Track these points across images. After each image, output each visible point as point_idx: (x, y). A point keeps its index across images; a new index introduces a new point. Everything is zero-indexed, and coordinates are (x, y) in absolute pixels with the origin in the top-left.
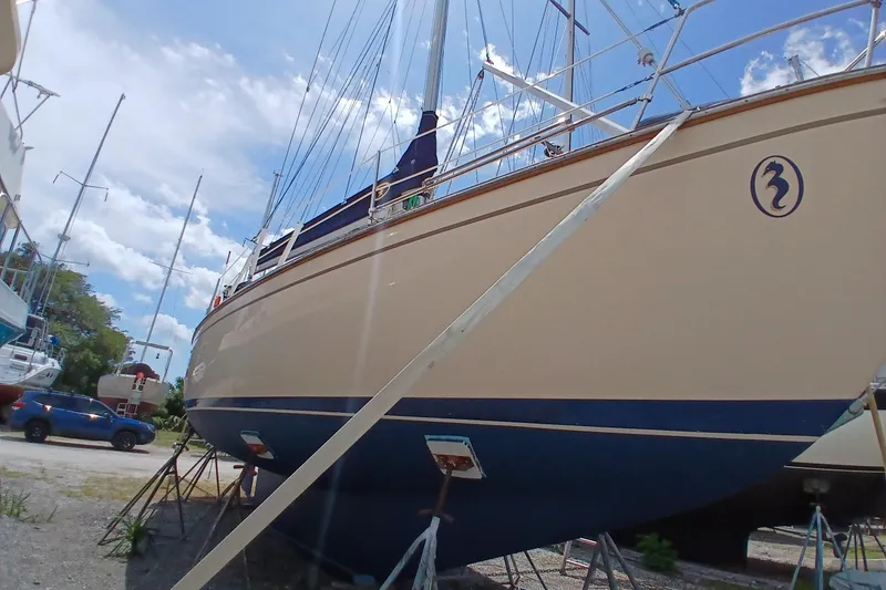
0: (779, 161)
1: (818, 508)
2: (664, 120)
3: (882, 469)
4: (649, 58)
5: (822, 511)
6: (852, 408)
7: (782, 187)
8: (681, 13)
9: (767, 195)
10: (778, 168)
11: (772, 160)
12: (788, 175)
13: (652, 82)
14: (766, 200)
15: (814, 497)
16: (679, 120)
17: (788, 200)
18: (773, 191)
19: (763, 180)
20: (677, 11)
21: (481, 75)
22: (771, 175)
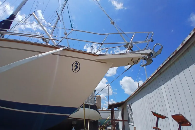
0: (78, 63)
1: (74, 127)
2: (62, 47)
3: (84, 119)
4: (66, 34)
5: (74, 128)
6: (77, 109)
7: (77, 67)
8: (72, 30)
9: (74, 68)
10: (77, 64)
11: (77, 62)
12: (78, 66)
13: (63, 38)
14: (74, 69)
15: (73, 125)
16: (64, 48)
17: (77, 70)
18: (75, 68)
19: (74, 65)
20: (72, 29)
21: (31, 15)
22: (76, 65)
